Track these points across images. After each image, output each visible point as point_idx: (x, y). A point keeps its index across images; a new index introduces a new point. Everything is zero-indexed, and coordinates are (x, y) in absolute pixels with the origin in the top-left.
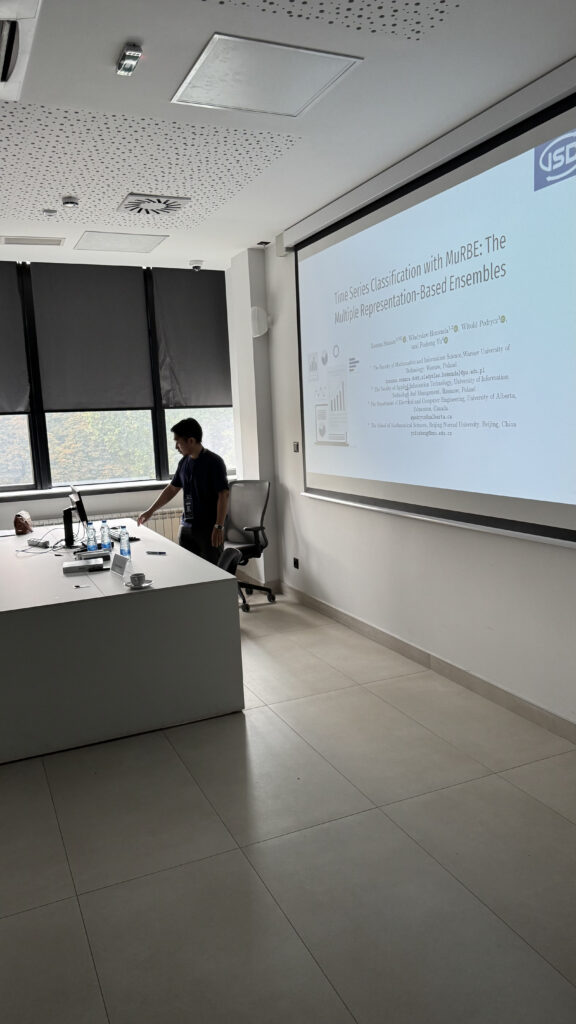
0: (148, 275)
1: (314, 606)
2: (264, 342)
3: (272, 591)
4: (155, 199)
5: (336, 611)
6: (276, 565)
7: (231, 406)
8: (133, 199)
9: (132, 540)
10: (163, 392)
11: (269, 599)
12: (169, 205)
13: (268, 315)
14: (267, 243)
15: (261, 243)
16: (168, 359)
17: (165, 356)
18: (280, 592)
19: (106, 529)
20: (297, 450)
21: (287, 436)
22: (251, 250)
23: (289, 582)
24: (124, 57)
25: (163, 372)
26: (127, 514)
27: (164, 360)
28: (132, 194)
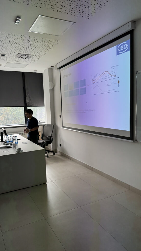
0: (23, 74)
1: (65, 156)
2: (52, 91)
3: (54, 152)
4: (25, 55)
5: (70, 157)
6: (55, 146)
7: (44, 106)
8: (19, 55)
9: (18, 140)
10: (27, 103)
11: (54, 154)
12: (28, 57)
13: (53, 84)
14: (53, 67)
15: (51, 67)
16: (28, 94)
17: (27, 94)
18: (56, 152)
19: (11, 137)
20: (60, 117)
21: (58, 114)
22: (49, 68)
23: (59, 150)
24: (16, 20)
25: (27, 98)
26: (17, 133)
27: (27, 95)
28: (19, 54)
